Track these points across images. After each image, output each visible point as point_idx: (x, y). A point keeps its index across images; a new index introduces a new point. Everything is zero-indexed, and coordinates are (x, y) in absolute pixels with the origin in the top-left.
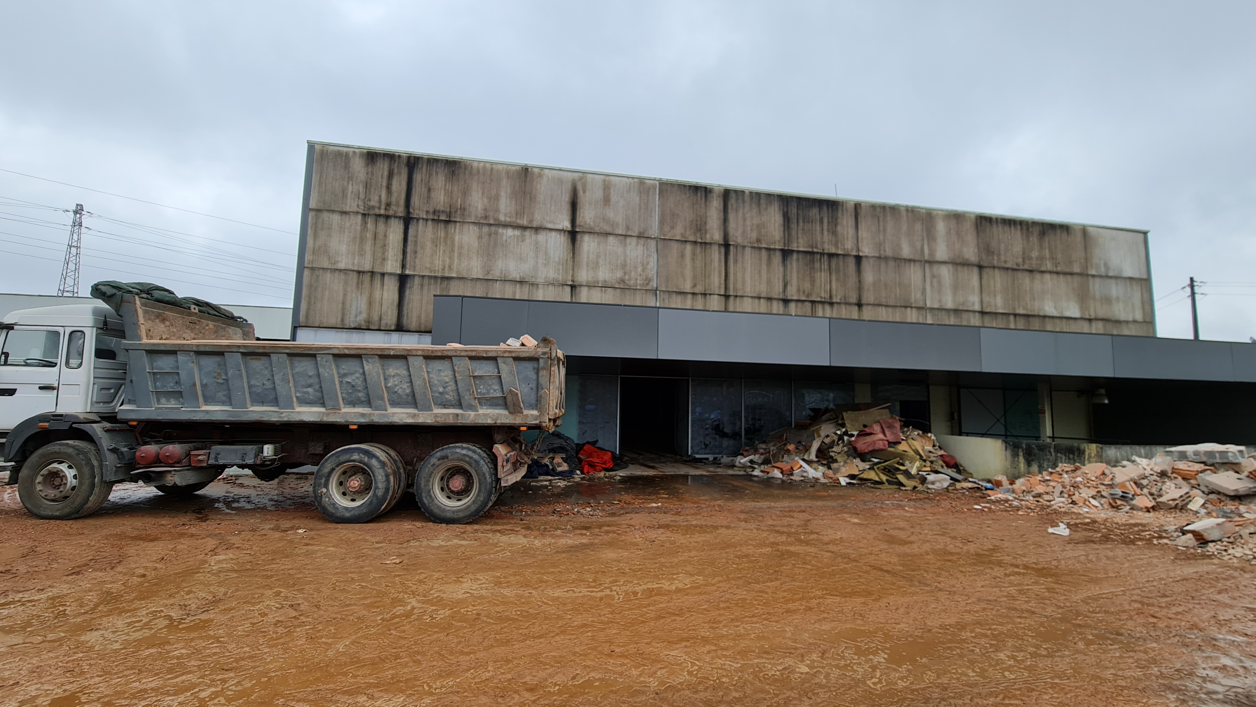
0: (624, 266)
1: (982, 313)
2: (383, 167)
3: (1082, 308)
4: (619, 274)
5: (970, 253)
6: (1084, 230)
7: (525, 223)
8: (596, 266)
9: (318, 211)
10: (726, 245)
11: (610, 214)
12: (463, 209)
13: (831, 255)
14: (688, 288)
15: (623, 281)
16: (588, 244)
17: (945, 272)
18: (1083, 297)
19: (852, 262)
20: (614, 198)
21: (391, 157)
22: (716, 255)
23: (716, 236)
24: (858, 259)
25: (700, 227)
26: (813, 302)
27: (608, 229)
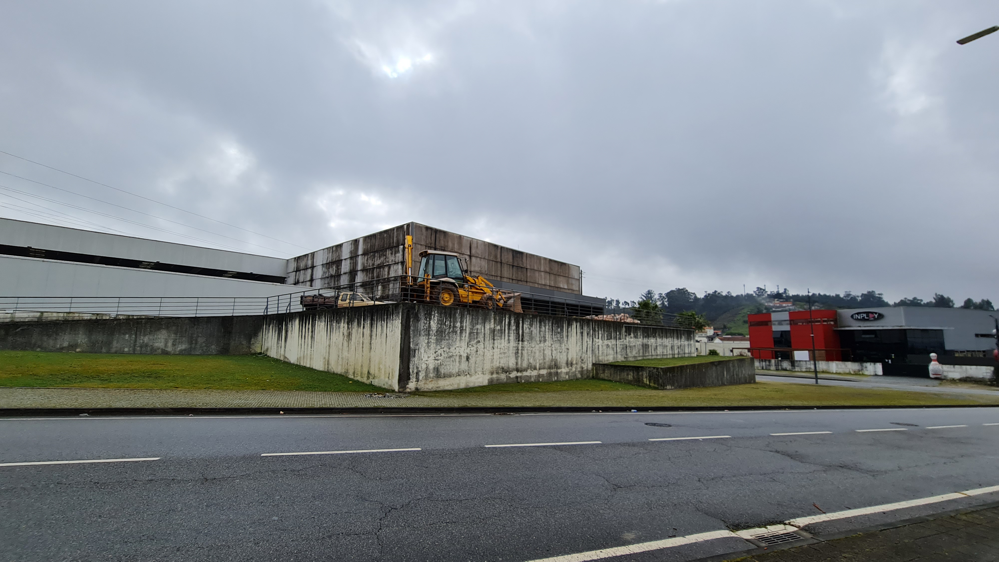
0: (481, 267)
1: (550, 286)
2: (429, 231)
3: (568, 286)
4: (480, 269)
5: (548, 270)
6: (568, 264)
7: (460, 252)
8: (475, 267)
9: (415, 244)
10: (501, 263)
11: (478, 252)
12: (447, 246)
13: (522, 267)
14: (493, 274)
15: (480, 271)
16: (473, 259)
17: (543, 274)
18: (568, 283)
19: (525, 269)
20: (479, 247)
21: (431, 229)
22: (499, 265)
23: (499, 260)
24: (527, 269)
25: (496, 257)
26: (518, 280)
27: (477, 256)
